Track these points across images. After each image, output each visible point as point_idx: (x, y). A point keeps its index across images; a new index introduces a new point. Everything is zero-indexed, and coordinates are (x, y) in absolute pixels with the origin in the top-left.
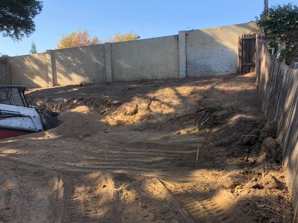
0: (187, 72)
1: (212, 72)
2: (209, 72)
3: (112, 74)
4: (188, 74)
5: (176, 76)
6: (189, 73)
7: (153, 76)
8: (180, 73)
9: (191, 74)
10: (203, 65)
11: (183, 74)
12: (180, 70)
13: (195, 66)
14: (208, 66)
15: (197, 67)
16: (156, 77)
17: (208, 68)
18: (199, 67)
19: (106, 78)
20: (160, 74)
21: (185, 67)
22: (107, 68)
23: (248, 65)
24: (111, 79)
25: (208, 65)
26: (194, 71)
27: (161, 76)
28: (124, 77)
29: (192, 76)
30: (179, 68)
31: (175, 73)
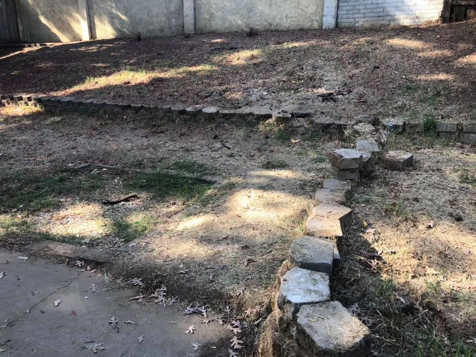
0: (337, 16)
1: (388, 18)
2: (381, 18)
3: (195, 18)
4: (339, 21)
5: (316, 25)
6: (341, 18)
7: (271, 25)
8: (324, 19)
9: (345, 21)
10: (372, 4)
11: (329, 21)
12: (325, 13)
13: (355, 6)
14: (380, 5)
15: (357, 7)
16: (277, 25)
17: (381, 10)
18: (364, 7)
19: (183, 27)
20: (284, 20)
21: (335, 7)
22: (185, 8)
23: (463, 4)
24: (192, 27)
25: (382, 3)
26: (351, 16)
27: (287, 25)
28: (217, 24)
29: (347, 25)
30: (323, 9)
31: (314, 18)
